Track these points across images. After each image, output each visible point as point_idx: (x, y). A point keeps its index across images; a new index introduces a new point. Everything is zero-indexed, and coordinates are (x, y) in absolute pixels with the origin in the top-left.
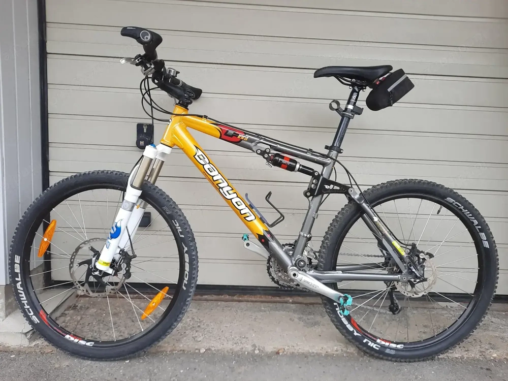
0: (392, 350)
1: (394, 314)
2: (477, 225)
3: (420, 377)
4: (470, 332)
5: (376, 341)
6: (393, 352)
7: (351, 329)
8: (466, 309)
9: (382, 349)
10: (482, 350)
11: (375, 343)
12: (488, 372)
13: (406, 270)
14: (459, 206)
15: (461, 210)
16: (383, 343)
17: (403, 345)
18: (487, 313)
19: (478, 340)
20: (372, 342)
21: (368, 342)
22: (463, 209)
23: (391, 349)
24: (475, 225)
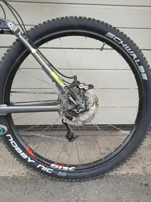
0: (64, 173)
1: (70, 141)
2: (136, 59)
3: (82, 199)
4: (131, 154)
5: (50, 165)
6: (64, 174)
7: (25, 156)
8: (129, 135)
9: (55, 172)
10: (144, 166)
11: (48, 168)
12: (147, 187)
13: (65, 100)
14: (119, 41)
15: (121, 45)
16: (57, 167)
17: (74, 168)
18: (146, 138)
19: (143, 158)
20: (46, 167)
21: (41, 167)
22: (123, 44)
23: (63, 171)
24: (134, 59)
